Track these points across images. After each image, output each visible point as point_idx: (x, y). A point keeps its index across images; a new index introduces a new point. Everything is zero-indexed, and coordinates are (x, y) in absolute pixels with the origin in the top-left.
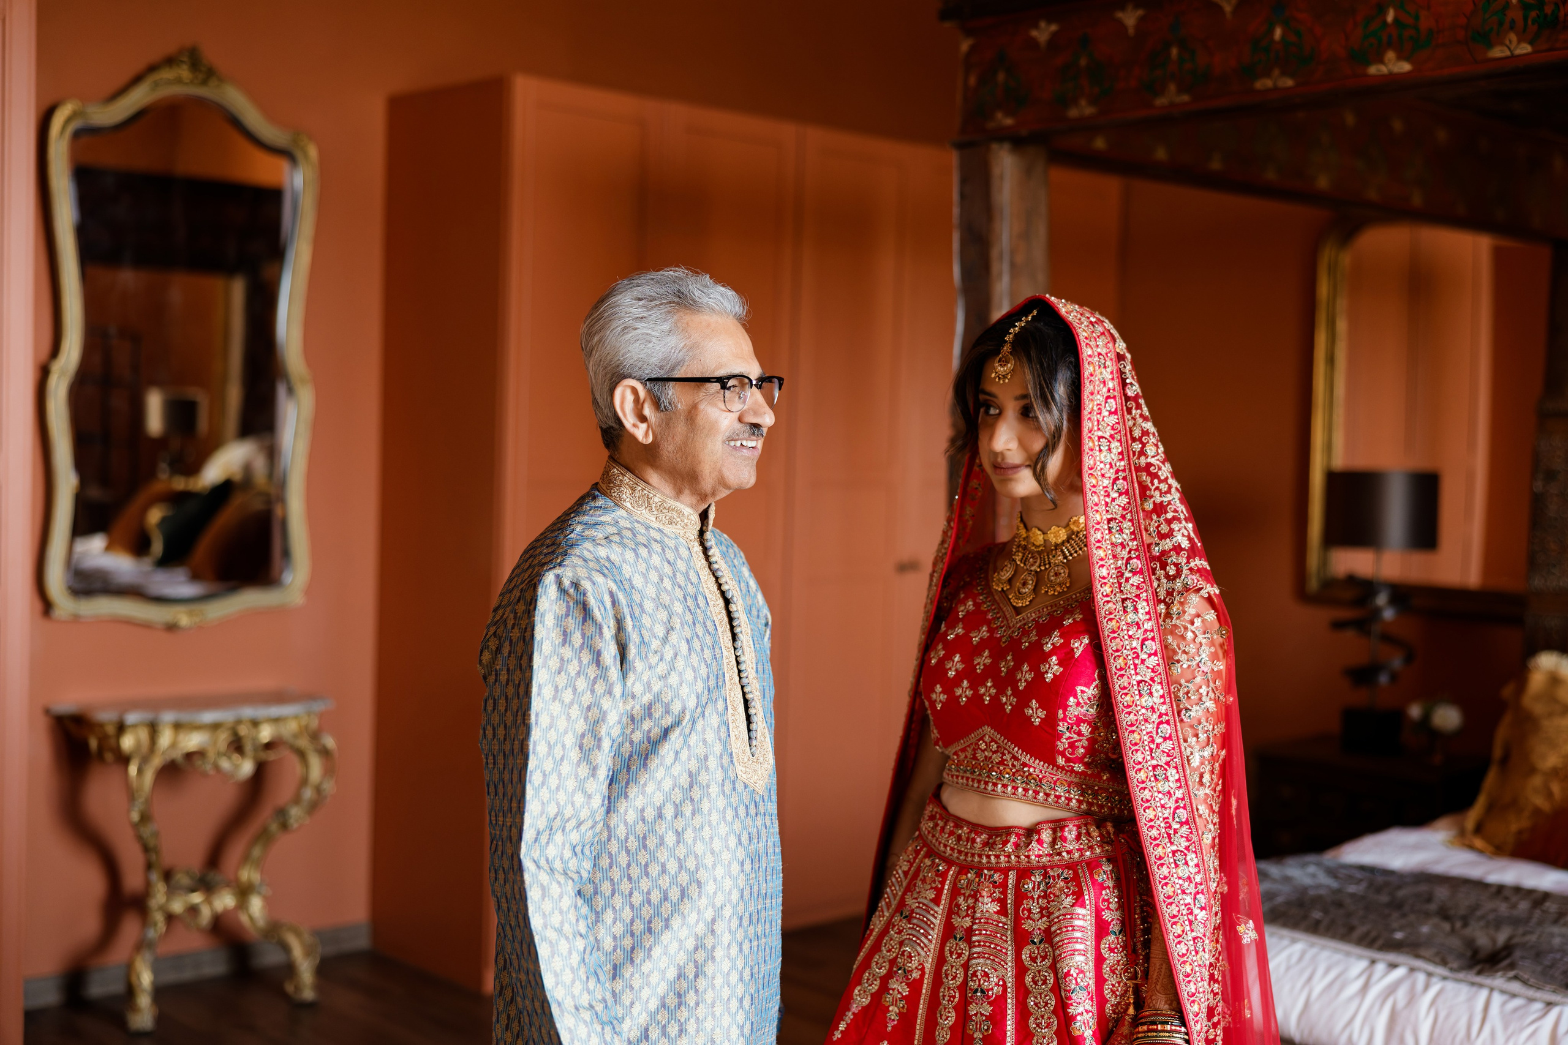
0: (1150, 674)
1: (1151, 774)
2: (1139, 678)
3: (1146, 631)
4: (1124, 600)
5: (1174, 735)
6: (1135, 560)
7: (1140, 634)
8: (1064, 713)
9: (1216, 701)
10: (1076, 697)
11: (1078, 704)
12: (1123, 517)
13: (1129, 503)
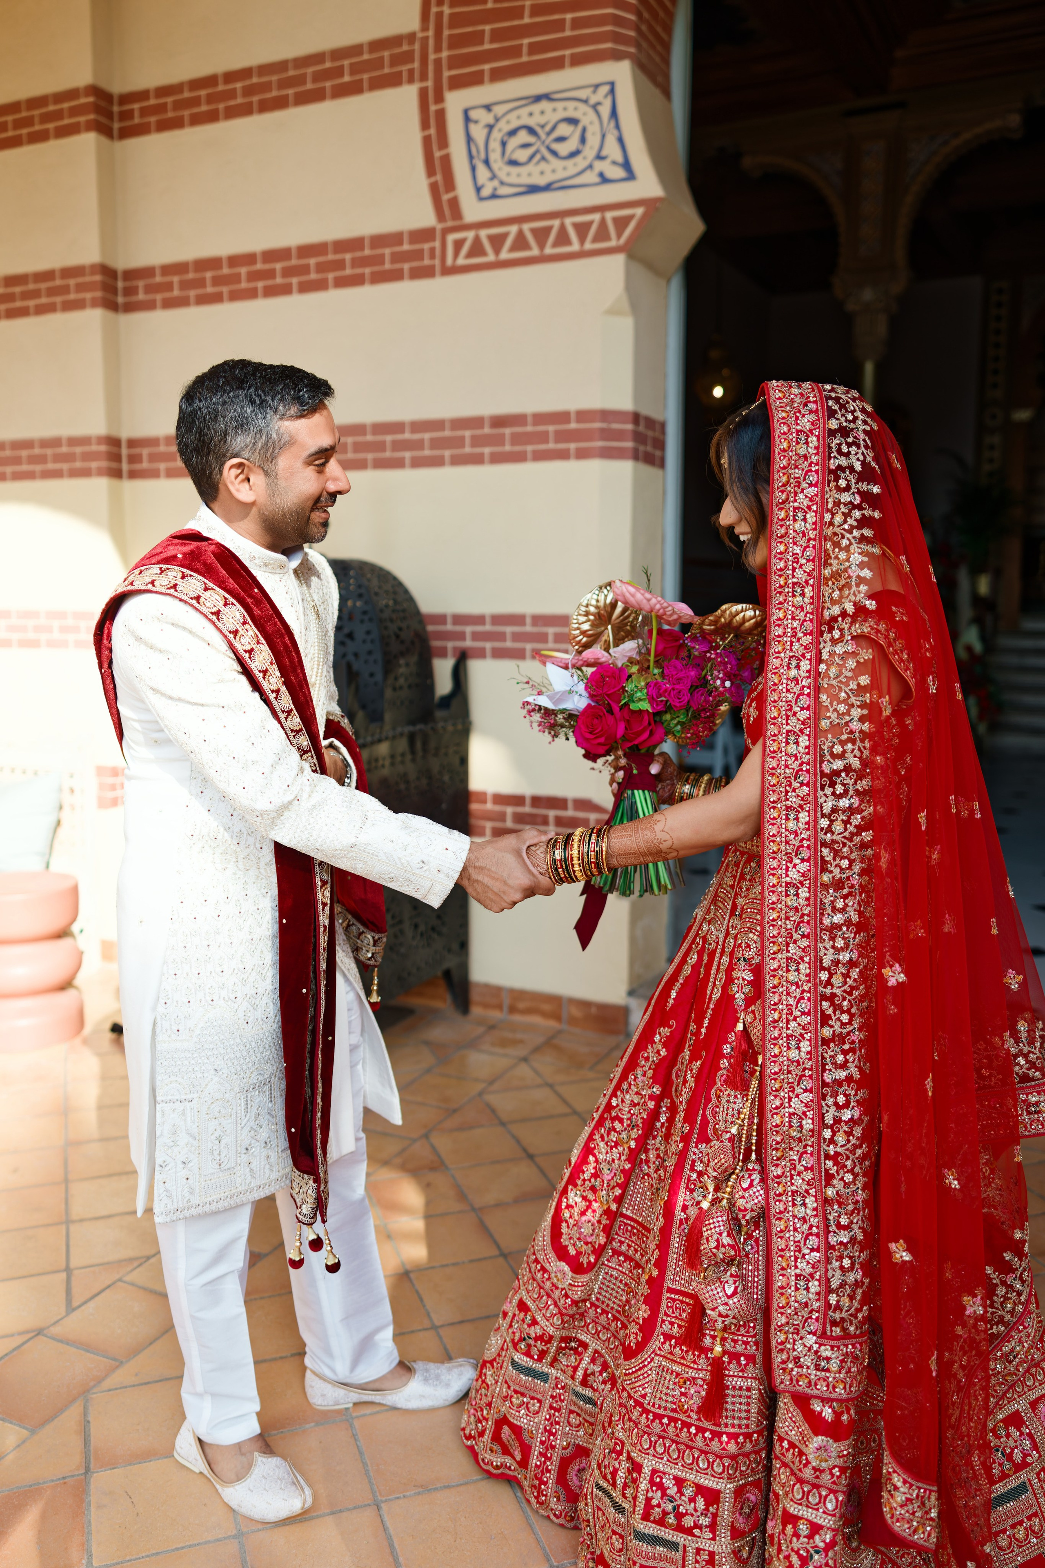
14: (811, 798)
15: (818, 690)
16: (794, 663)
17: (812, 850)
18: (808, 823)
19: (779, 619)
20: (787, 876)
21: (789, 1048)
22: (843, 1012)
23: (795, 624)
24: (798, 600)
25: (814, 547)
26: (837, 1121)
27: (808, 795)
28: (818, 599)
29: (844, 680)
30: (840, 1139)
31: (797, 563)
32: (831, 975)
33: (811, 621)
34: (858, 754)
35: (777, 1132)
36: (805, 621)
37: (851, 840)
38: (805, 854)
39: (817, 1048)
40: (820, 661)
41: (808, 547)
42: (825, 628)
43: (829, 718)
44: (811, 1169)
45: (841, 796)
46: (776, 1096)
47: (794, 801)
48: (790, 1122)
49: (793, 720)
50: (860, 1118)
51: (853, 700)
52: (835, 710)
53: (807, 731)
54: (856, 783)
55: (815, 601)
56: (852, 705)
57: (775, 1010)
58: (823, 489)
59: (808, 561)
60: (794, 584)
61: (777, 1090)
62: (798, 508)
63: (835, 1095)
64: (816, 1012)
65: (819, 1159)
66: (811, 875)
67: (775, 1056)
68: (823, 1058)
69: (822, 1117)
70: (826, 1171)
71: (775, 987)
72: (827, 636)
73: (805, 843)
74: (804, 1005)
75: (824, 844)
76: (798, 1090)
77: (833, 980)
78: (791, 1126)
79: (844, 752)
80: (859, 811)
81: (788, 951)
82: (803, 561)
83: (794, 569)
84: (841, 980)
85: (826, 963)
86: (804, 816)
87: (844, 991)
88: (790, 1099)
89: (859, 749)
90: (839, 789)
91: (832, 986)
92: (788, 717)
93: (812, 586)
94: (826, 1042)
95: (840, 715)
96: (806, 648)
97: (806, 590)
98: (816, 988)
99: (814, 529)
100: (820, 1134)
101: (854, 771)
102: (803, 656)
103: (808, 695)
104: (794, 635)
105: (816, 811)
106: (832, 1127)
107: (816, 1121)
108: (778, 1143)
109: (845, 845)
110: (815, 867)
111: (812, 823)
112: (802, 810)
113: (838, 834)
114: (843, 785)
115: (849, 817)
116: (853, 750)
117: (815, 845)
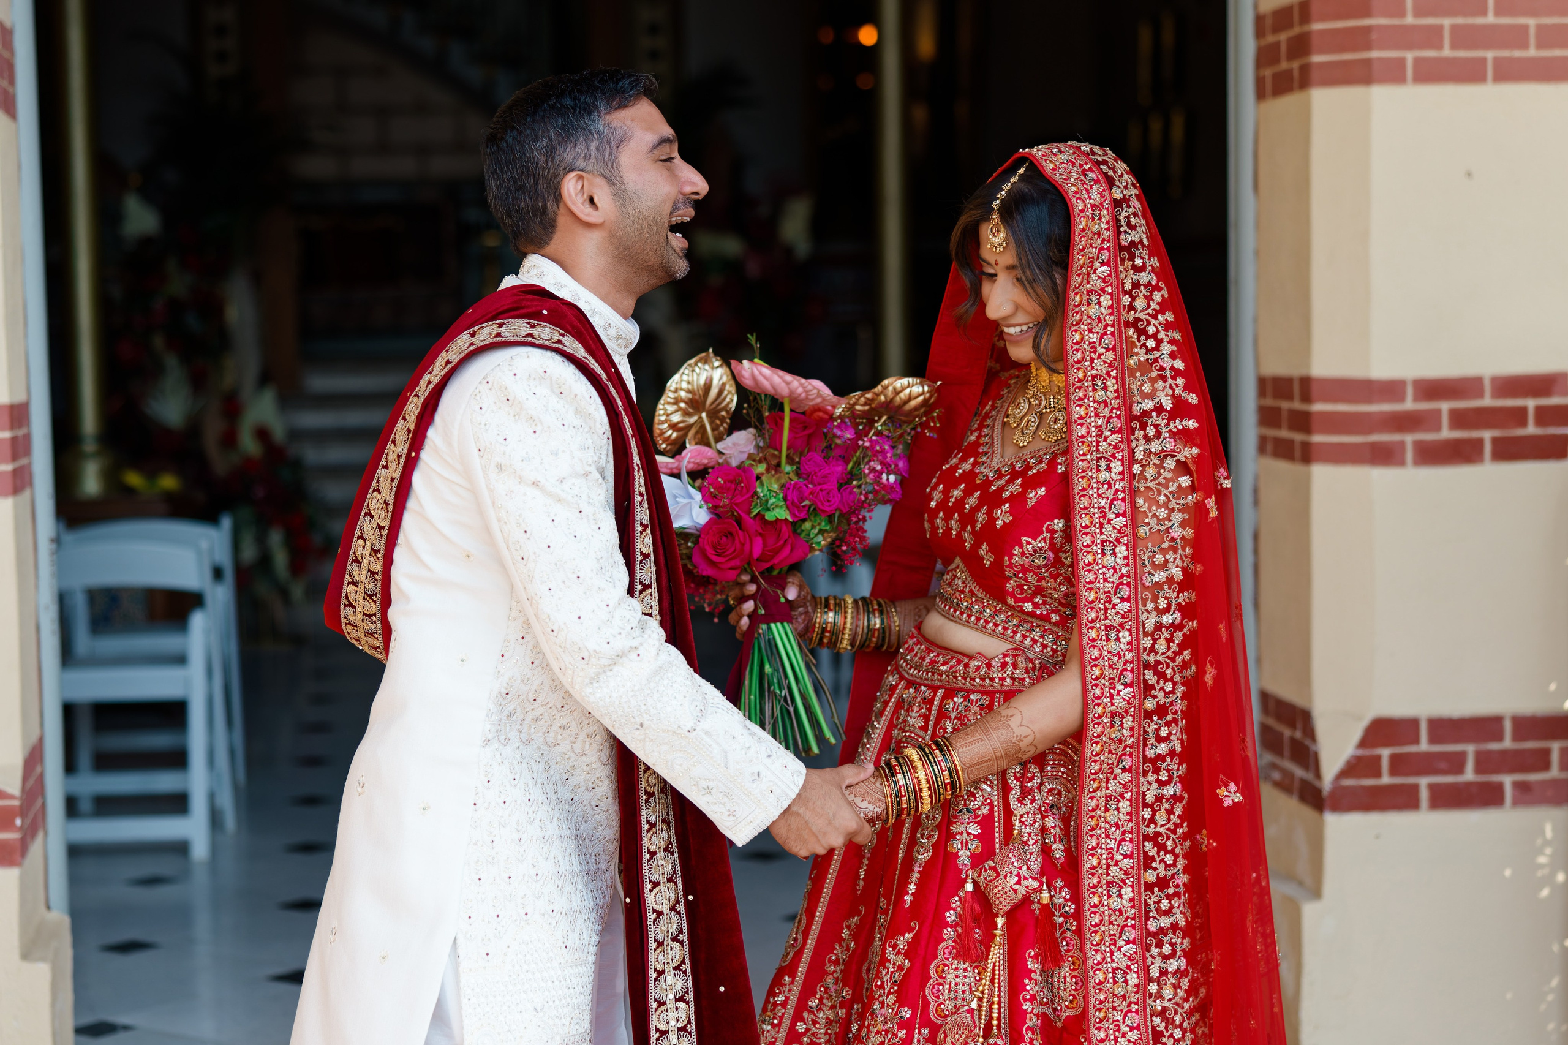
0: (1115, 534)
1: (1103, 633)
2: (1103, 537)
3: (1117, 491)
4: (1099, 459)
5: (1133, 597)
6: (1115, 419)
7: (1110, 494)
8: (1010, 560)
9: (1185, 570)
10: (1021, 546)
11: (1023, 554)
12: (1108, 374)
13: (1115, 359)
14: (1133, 616)
15: (1134, 493)
16: (1103, 464)
17: (1136, 673)
18: (1130, 643)
19: (1081, 418)
20: (1112, 704)
21: (1109, 896)
22: (1167, 852)
23: (1100, 422)
24: (1100, 394)
25: (1113, 334)
26: (1164, 973)
27: (1130, 611)
28: (1123, 392)
29: (1163, 482)
30: (1168, 992)
31: (1095, 352)
32: (1154, 812)
33: (1119, 417)
34: (1180, 564)
35: (1100, 990)
36: (1111, 417)
37: (1174, 659)
38: (1129, 678)
39: (1140, 894)
40: (1132, 460)
41: (1105, 334)
42: (1136, 424)
43: (1148, 524)
44: (1138, 1028)
45: (1162, 611)
46: (1096, 951)
47: (1114, 619)
48: (1114, 977)
49: (1108, 528)
50: (1186, 970)
51: (1173, 504)
52: (1155, 515)
53: (1124, 540)
54: (1178, 597)
55: (1121, 394)
56: (1173, 510)
57: (1093, 855)
58: (1116, 267)
59: (1108, 350)
60: (1094, 377)
61: (1097, 945)
62: (1091, 291)
63: (1159, 945)
64: (1139, 854)
65: (1145, 1016)
66: (1136, 702)
67: (1095, 906)
68: (1146, 904)
69: (1147, 970)
70: (1154, 1028)
71: (1093, 829)
72: (1139, 434)
73: (1129, 666)
74: (1126, 847)
75: (1147, 666)
76: (1121, 943)
77: (1157, 817)
78: (1115, 982)
79: (1166, 561)
81: (1107, 788)
82: (1101, 350)
83: (1092, 360)
84: (1165, 816)
85: (1150, 798)
86: (1126, 636)
87: (1168, 829)
88: (1112, 953)
89: (1182, 558)
90: (1162, 603)
91: (1156, 824)
92: (1102, 525)
93: (1116, 378)
94: (1149, 887)
95: (1160, 521)
96: (1115, 447)
97: (1109, 383)
98: (1138, 827)
99: (1112, 314)
100: (1145, 988)
101: (1177, 582)
102: (1113, 456)
103: (1123, 500)
104: (1100, 434)
105: (1138, 629)
106: (1158, 980)
107: (1141, 974)
108: (1101, 1002)
109: (1168, 666)
110: (1140, 692)
111: (1135, 643)
112: (1123, 628)
113: (1162, 654)
114: (1166, 598)
115: (1172, 634)
116: (1175, 559)
117: (1139, 668)
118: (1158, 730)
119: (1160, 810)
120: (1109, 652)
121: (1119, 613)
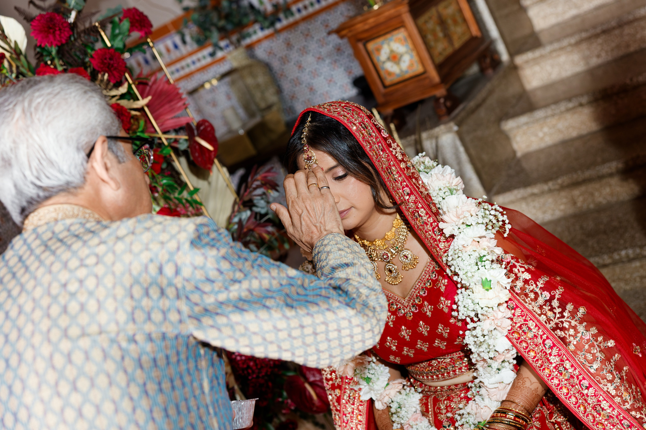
14: (526, 312)
18: (536, 325)
20: (551, 363)
34: (523, 270)
37: (563, 317)
38: (549, 343)
45: (536, 299)
54: (537, 285)
66: (563, 352)
79: (516, 275)
80: (552, 298)
86: (531, 324)
89: (521, 267)
90: (532, 296)
101: (530, 279)
105: (534, 316)
109: (562, 322)
110: (561, 345)
111: (538, 324)
112: (527, 321)
113: (555, 318)
114: (532, 291)
115: (551, 305)
116: (518, 270)
117: (550, 333)
118: (585, 358)
119: (622, 394)
120: (530, 339)
121: (519, 316)
